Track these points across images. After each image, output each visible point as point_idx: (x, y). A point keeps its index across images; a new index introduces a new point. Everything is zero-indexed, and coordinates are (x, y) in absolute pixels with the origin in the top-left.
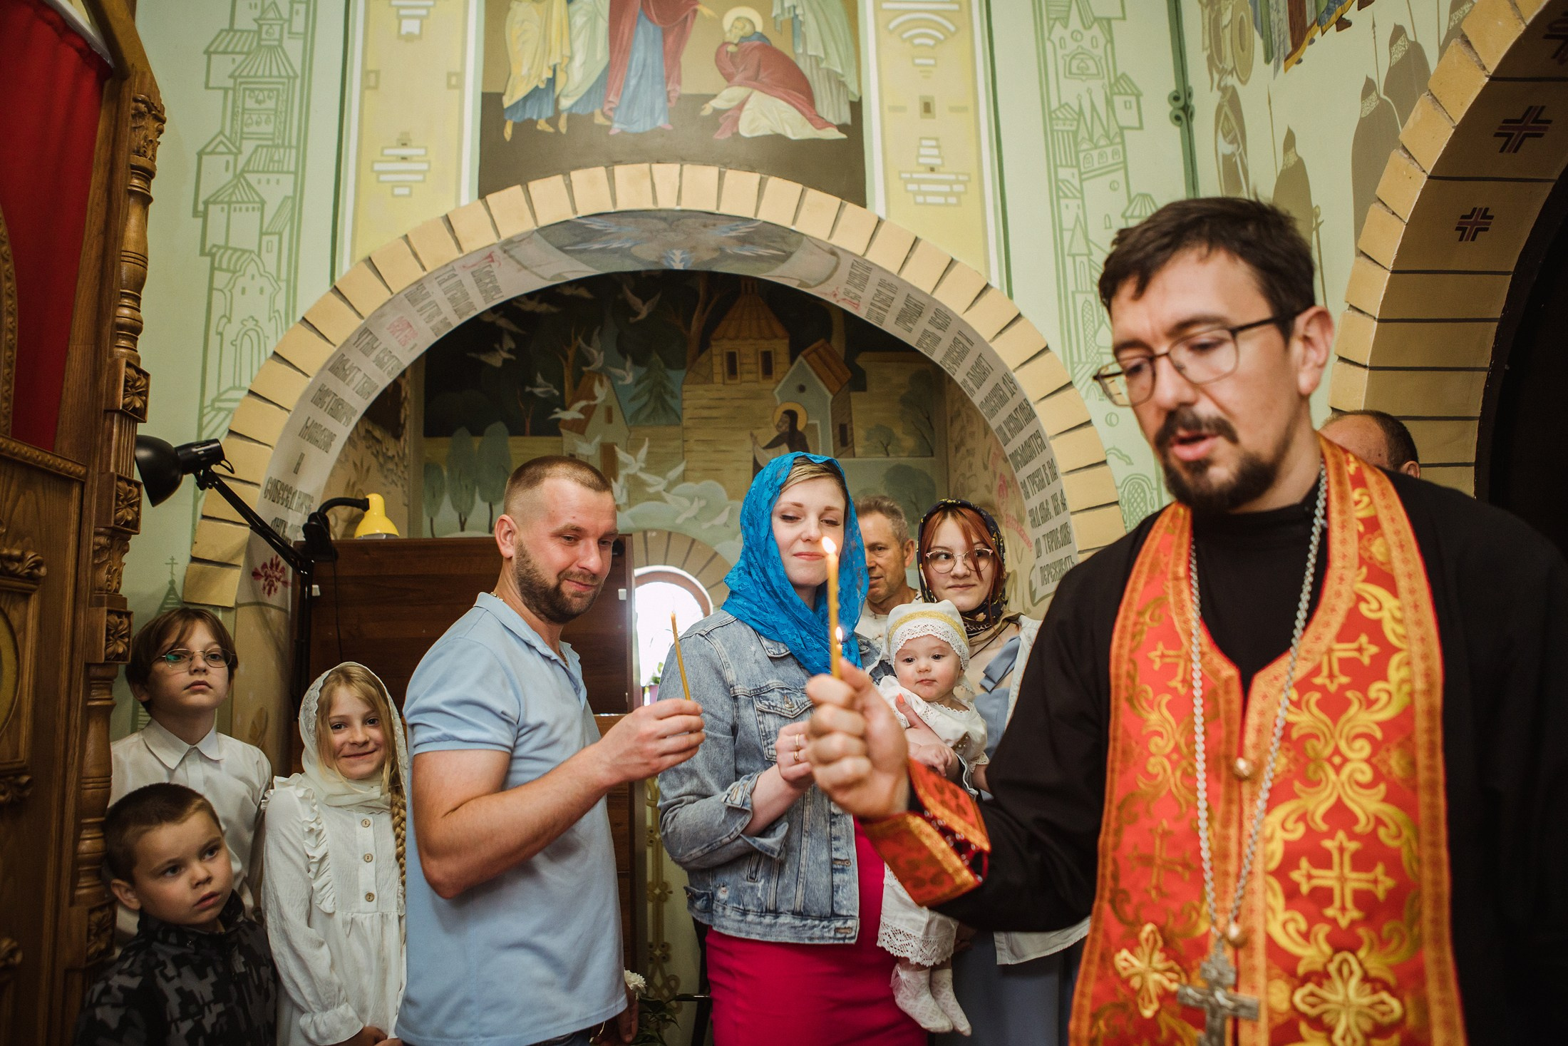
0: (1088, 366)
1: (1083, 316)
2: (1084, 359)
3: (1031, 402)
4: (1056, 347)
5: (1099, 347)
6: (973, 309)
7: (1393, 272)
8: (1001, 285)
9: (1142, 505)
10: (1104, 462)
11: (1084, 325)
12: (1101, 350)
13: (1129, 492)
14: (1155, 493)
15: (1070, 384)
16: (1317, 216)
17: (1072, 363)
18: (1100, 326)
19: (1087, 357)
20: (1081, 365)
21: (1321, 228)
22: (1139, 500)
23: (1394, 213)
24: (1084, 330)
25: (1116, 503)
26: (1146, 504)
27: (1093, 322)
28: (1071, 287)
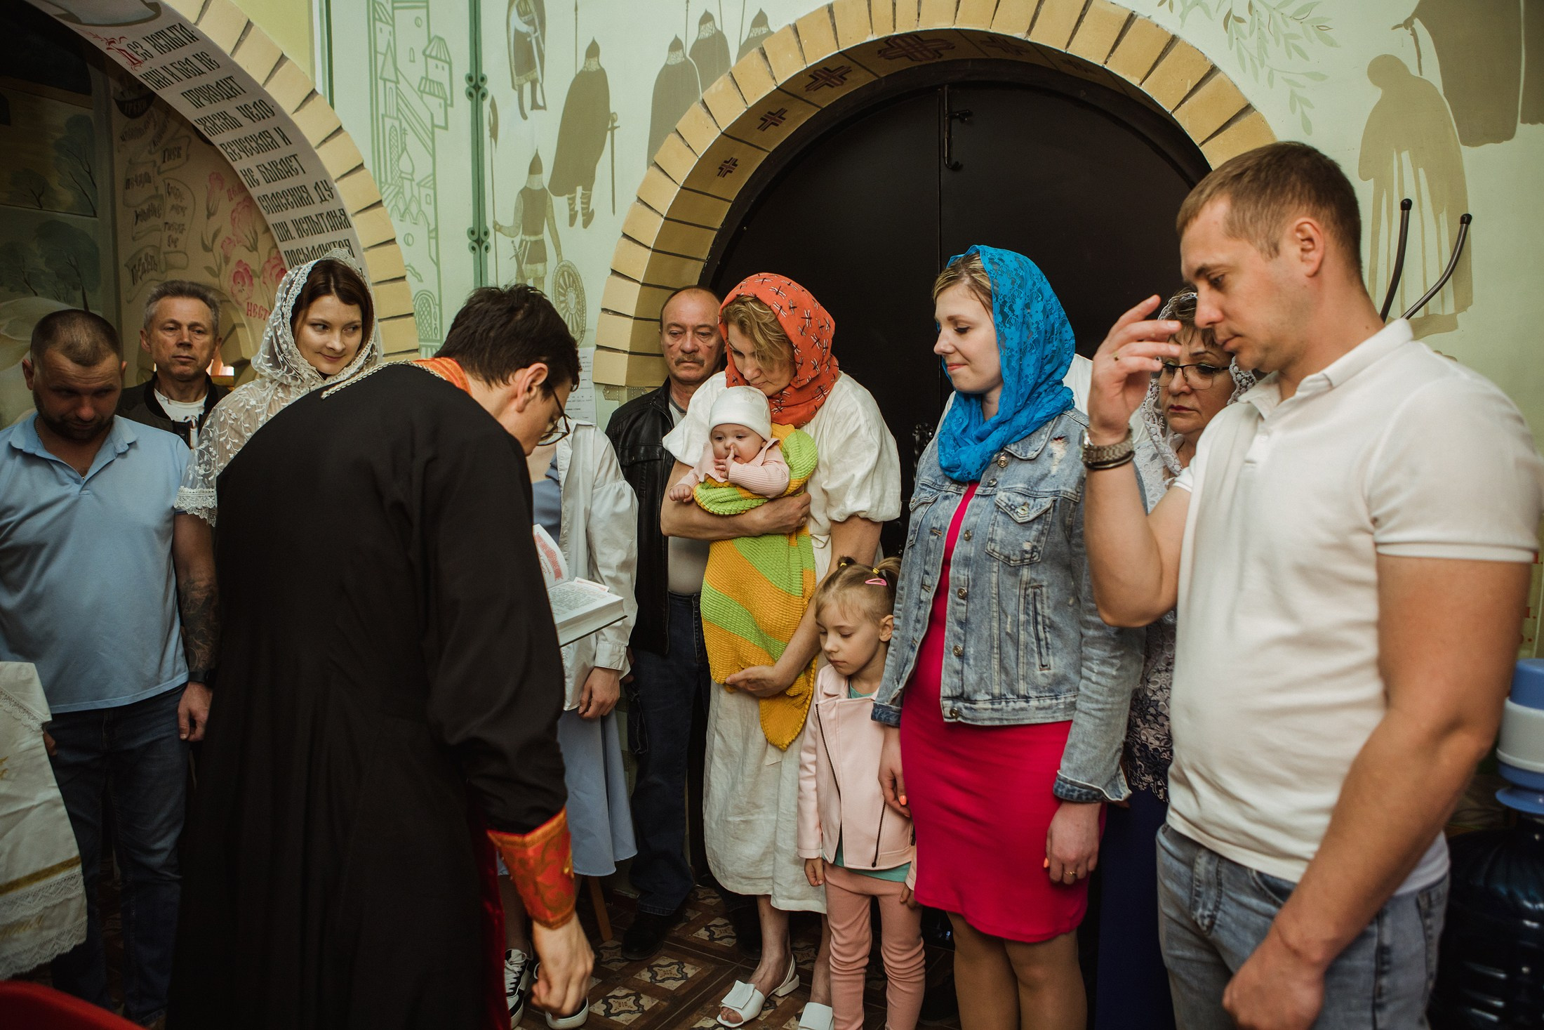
0: (392, 187)
1: (390, 140)
2: (389, 180)
3: (349, 214)
4: (368, 165)
5: (402, 172)
6: (301, 111)
7: (682, 188)
8: (324, 92)
9: (428, 317)
10: (403, 278)
11: (390, 148)
12: (403, 175)
13: (419, 305)
14: (437, 307)
15: (379, 203)
16: (614, 121)
17: (381, 182)
18: (402, 152)
19: (392, 179)
20: (387, 186)
21: (616, 131)
22: (426, 313)
23: (689, 146)
24: (391, 154)
25: (411, 315)
26: (431, 317)
27: (397, 147)
28: (382, 111)
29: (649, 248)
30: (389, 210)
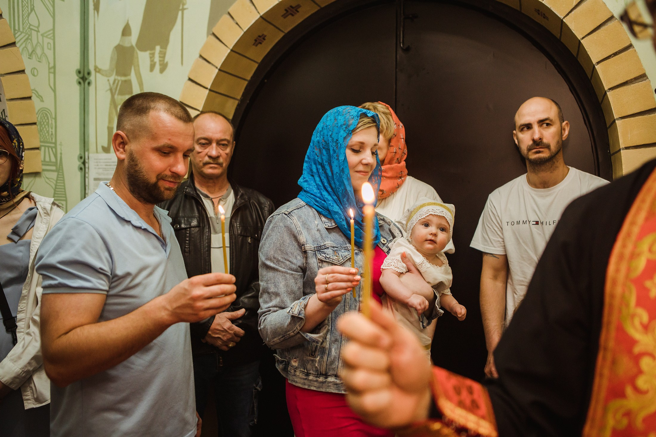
0: (23, 35)
1: (23, 2)
2: (21, 30)
4: (5, 17)
5: (30, 25)
7: (232, 50)
9: (47, 127)
10: (29, 98)
11: (22, 7)
12: (31, 27)
13: (41, 118)
14: (53, 121)
15: (13, 44)
16: (184, 4)
17: (15, 30)
18: (31, 11)
19: (23, 28)
20: (19, 33)
21: (185, 12)
23: (237, 24)
24: (23, 11)
25: (35, 124)
26: (49, 126)
27: (28, 7)
29: (207, 88)
30: (21, 49)
